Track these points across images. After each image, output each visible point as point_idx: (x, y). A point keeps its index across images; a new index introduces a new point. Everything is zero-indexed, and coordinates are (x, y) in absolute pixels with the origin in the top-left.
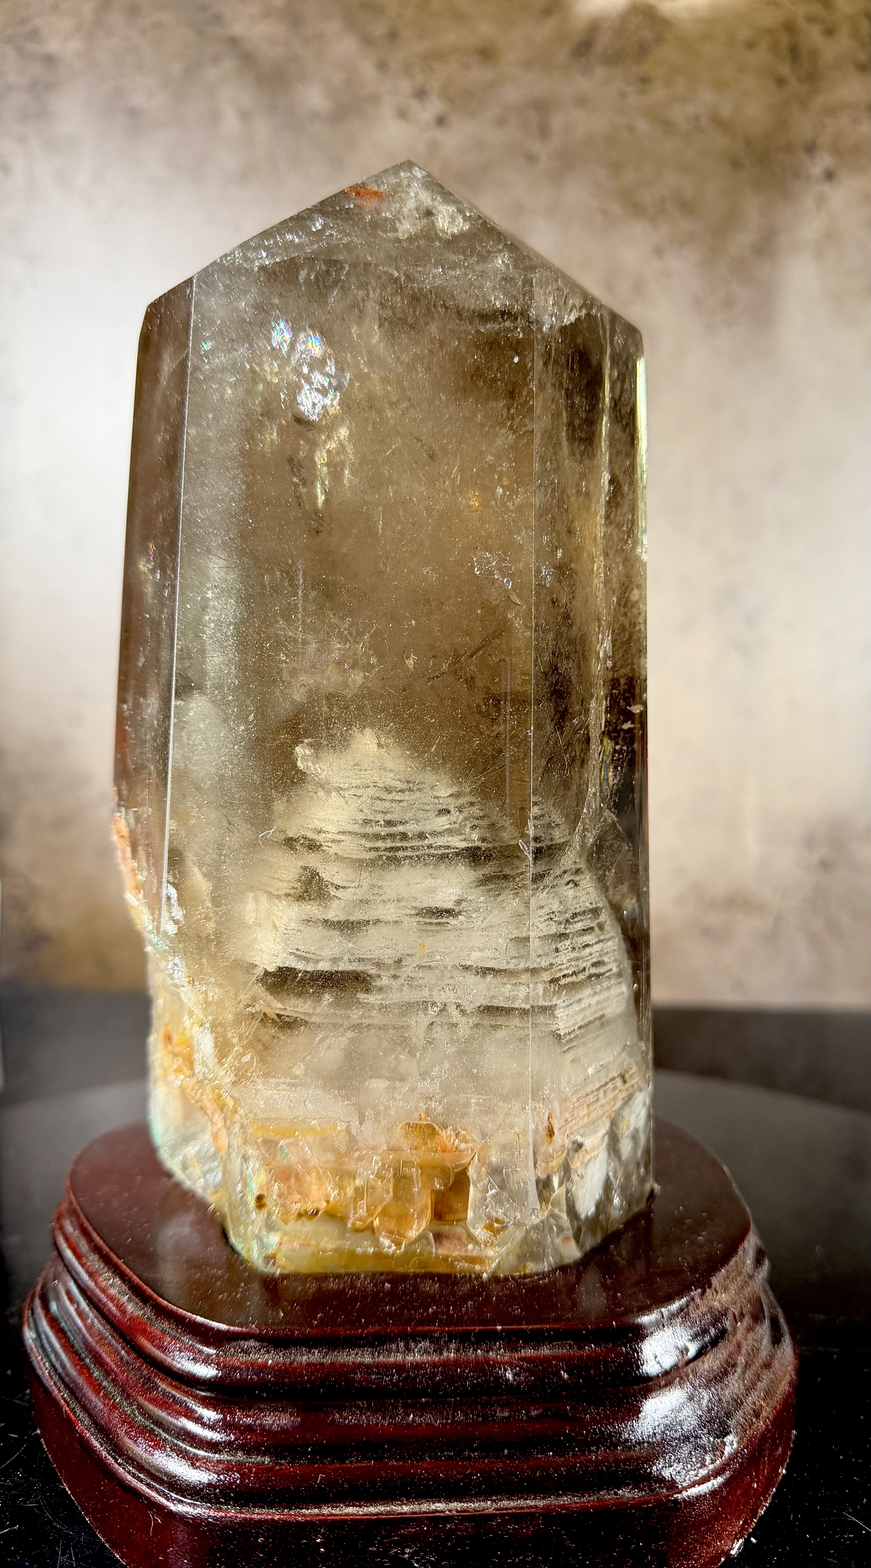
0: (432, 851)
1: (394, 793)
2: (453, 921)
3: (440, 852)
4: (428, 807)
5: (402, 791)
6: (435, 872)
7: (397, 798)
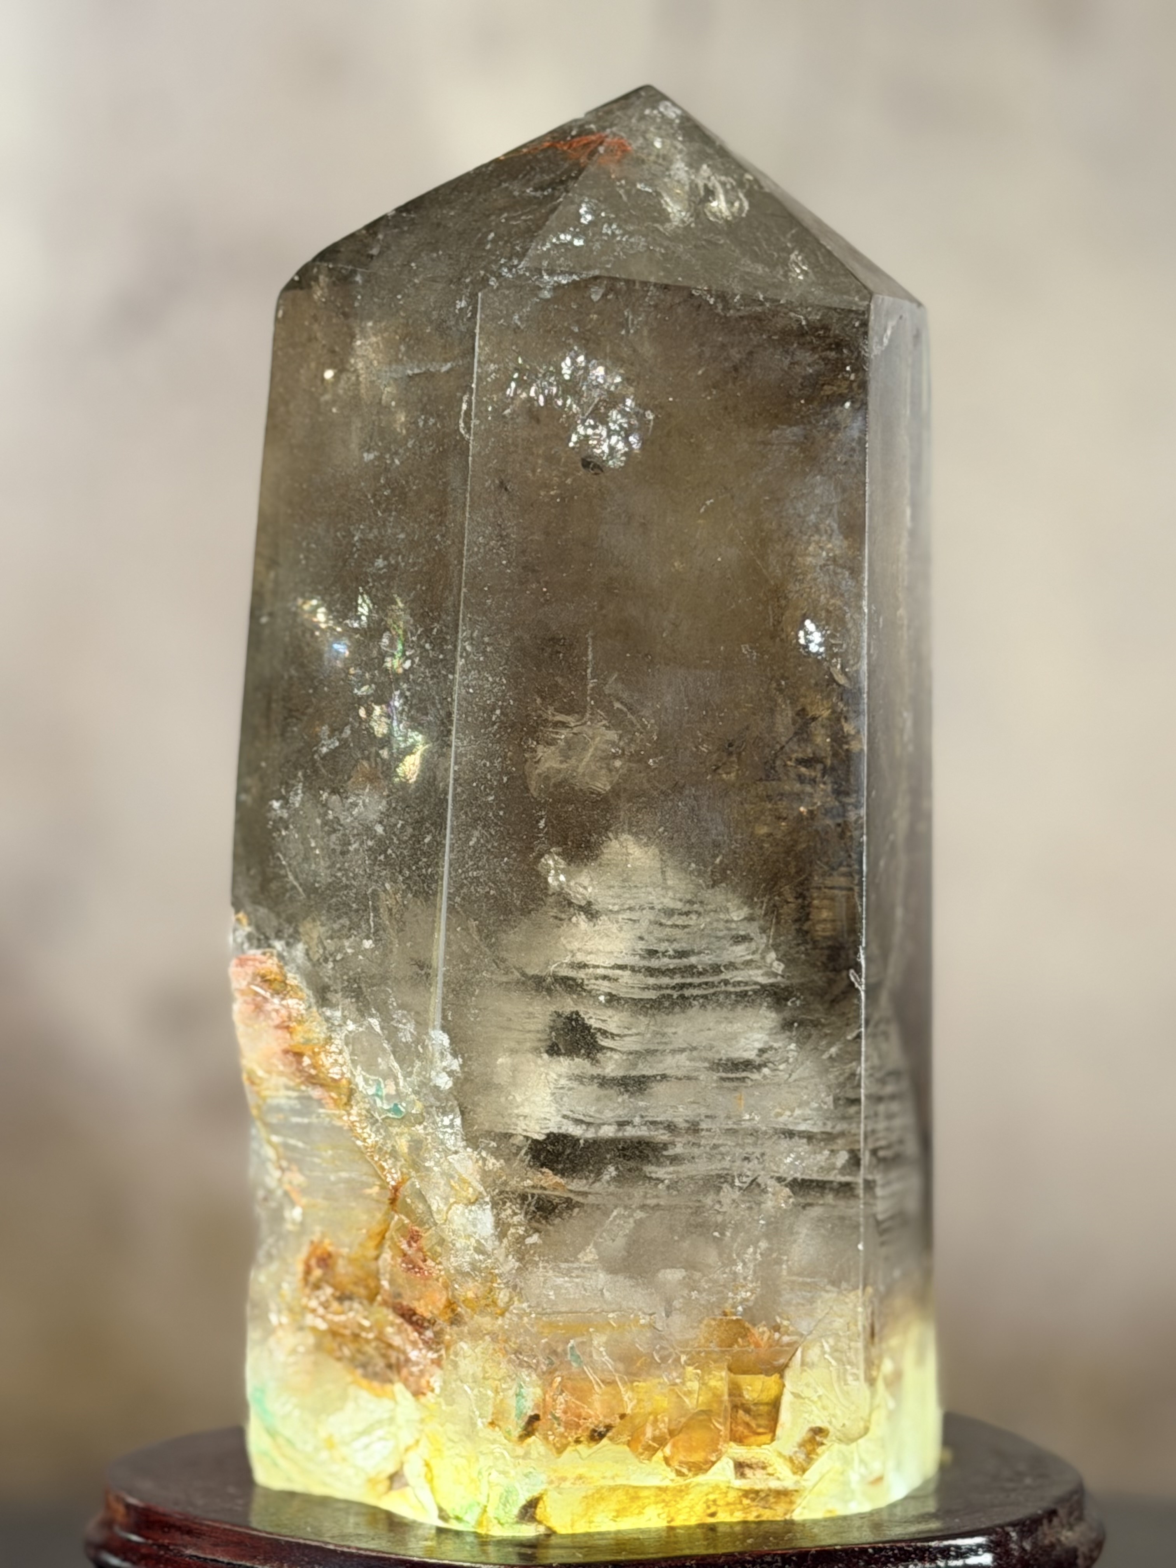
0: (731, 989)
1: (676, 917)
2: (756, 1076)
3: (738, 989)
4: (720, 934)
5: (687, 913)
6: (730, 1015)
7: (680, 922)
